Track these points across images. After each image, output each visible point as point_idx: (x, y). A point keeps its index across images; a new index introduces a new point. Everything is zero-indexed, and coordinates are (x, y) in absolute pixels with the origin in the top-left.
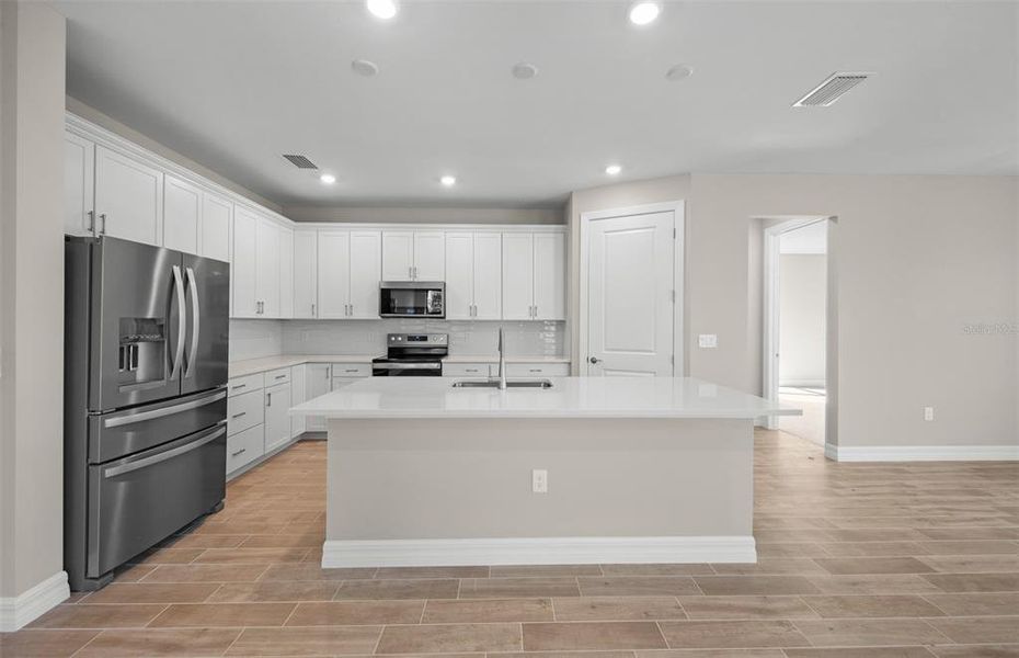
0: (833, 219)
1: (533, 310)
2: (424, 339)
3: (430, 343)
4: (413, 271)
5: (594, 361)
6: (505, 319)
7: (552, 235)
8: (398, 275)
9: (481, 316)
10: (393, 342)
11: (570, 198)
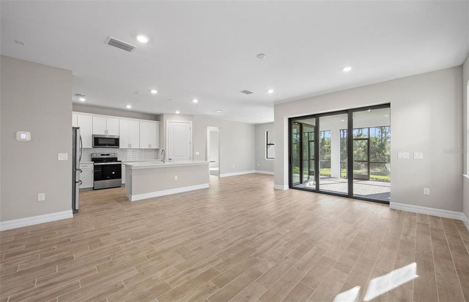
0: (219, 128)
1: (150, 145)
2: (109, 155)
4: (106, 131)
5: (170, 159)
7: (155, 124)
8: (100, 132)
9: (133, 147)
10: (95, 156)
11: (162, 115)
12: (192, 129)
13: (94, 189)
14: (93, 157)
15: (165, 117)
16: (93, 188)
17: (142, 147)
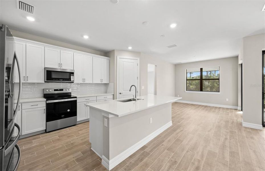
0: (156, 66)
1: (101, 80)
2: (62, 90)
3: (64, 91)
4: (60, 65)
6: (93, 83)
7: (106, 60)
8: (54, 65)
9: (86, 82)
10: (47, 92)
11: (113, 51)
12: (139, 65)
13: (46, 132)
14: (45, 93)
15: (116, 53)
16: (46, 130)
17: (95, 82)
